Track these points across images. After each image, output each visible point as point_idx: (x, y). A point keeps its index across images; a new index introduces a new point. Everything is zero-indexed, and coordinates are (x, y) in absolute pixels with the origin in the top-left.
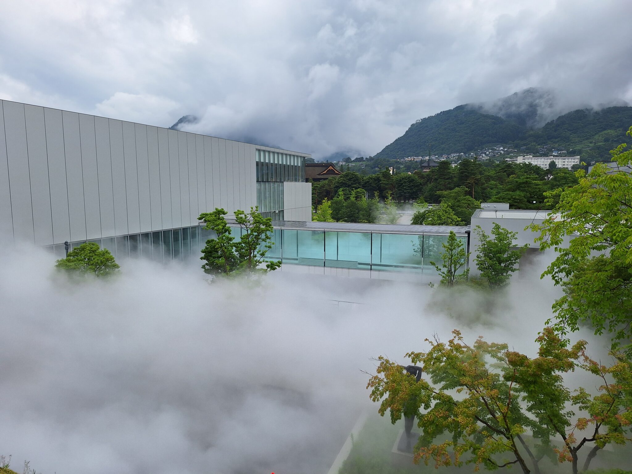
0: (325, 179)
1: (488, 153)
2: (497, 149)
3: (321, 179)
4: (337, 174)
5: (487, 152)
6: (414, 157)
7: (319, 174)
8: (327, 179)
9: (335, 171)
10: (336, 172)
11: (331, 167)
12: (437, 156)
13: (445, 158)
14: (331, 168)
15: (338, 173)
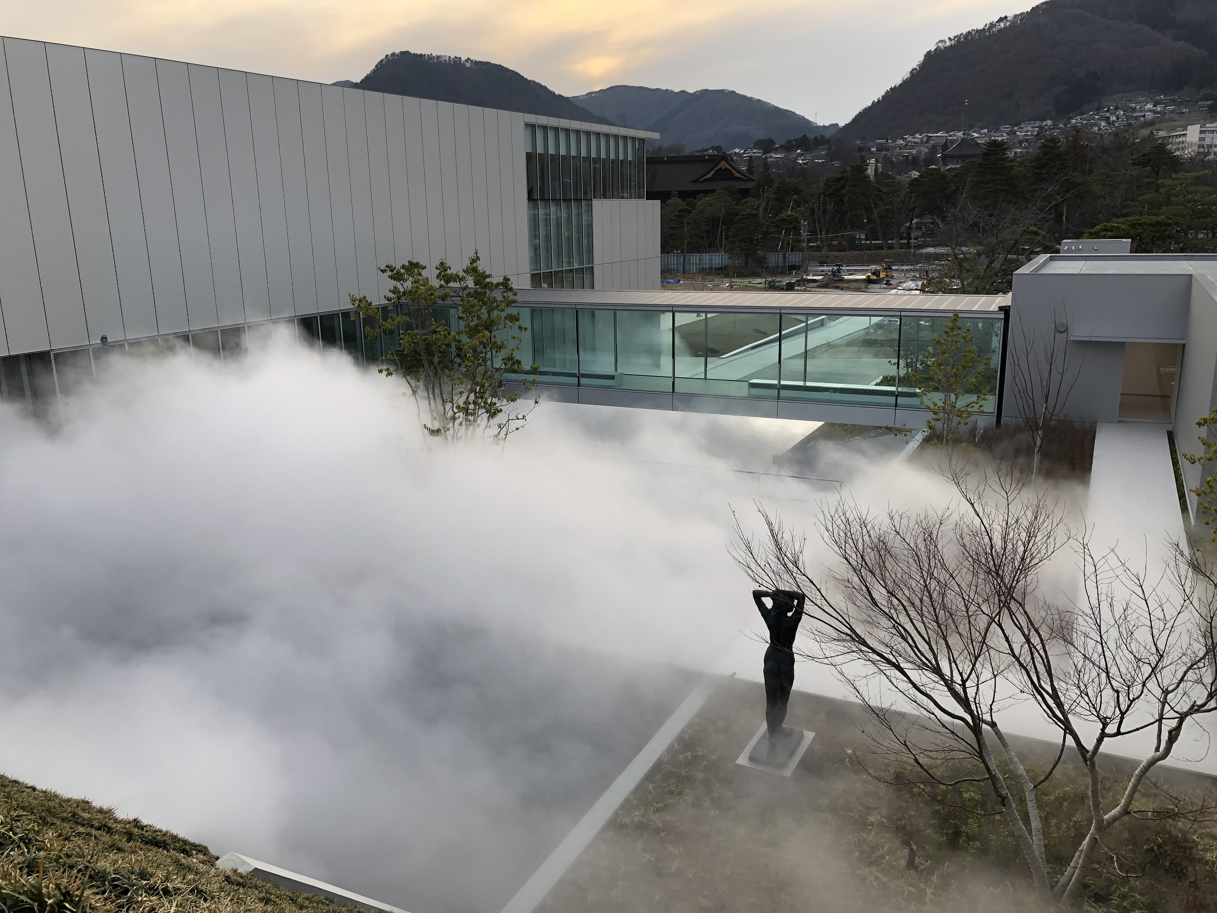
0: (707, 192)
1: (1113, 118)
2: (1138, 107)
3: (698, 192)
4: (738, 179)
5: (1111, 117)
6: (930, 135)
7: (696, 181)
8: (713, 191)
9: (733, 171)
10: (737, 174)
11: (724, 162)
12: (986, 130)
13: (1005, 135)
14: (723, 164)
15: (740, 176)
